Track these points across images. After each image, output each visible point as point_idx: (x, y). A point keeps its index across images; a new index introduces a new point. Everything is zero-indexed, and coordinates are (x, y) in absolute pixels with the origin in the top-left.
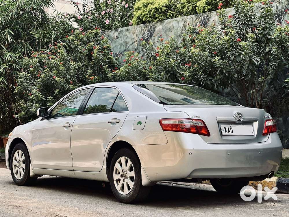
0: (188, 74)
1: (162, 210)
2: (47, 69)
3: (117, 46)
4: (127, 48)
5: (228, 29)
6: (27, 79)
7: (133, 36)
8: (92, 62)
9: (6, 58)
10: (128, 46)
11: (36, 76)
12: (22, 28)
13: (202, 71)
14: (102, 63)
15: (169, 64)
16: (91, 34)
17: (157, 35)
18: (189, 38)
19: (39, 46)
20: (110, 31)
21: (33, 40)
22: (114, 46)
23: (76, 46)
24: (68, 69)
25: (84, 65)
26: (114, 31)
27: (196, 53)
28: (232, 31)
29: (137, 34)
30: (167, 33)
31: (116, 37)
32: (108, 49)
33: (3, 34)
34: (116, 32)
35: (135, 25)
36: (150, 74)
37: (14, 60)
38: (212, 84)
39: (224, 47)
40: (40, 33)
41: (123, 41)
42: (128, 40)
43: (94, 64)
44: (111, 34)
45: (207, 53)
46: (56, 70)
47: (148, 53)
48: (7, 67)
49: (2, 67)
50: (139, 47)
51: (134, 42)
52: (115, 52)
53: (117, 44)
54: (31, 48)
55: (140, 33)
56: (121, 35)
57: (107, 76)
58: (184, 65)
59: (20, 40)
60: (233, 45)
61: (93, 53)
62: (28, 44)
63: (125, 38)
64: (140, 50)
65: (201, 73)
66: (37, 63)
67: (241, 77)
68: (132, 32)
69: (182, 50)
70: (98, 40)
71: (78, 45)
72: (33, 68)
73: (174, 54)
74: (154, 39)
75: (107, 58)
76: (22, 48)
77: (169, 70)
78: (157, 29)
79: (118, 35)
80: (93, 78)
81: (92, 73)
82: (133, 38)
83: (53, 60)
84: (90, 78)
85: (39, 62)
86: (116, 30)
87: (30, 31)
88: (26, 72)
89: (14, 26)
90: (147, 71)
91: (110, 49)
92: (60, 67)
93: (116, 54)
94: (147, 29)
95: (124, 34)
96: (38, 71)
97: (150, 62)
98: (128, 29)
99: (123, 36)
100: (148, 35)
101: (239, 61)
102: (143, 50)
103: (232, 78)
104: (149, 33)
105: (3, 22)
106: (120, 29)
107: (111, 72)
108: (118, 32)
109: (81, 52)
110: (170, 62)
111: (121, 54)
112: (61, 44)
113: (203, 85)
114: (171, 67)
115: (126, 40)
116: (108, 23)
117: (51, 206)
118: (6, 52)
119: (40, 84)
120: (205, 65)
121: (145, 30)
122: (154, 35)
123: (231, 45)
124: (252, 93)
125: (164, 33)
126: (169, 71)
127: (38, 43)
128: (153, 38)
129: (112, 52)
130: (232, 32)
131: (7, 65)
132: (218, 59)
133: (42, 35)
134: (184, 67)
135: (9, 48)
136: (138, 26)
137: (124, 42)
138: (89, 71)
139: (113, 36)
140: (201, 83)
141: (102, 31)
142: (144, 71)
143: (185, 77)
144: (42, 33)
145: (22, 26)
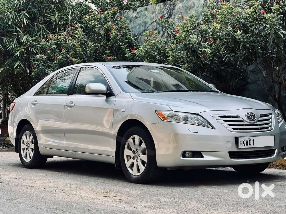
0: (209, 51)
1: (183, 188)
2: (64, 51)
3: (136, 27)
4: (146, 28)
5: (252, 1)
6: (44, 62)
7: (152, 16)
8: (110, 42)
9: (22, 41)
10: (147, 26)
11: (53, 58)
12: (38, 11)
13: (224, 47)
14: (120, 42)
15: (189, 40)
16: (109, 14)
17: (176, 14)
18: (211, 13)
19: (56, 28)
20: (128, 11)
21: (50, 23)
22: (133, 26)
23: (93, 26)
24: (85, 50)
25: (101, 46)
26: (132, 11)
27: (218, 28)
28: (255, 3)
29: (157, 13)
30: (188, 11)
31: (135, 17)
32: (126, 29)
33: (19, 17)
34: (135, 12)
35: (154, 4)
36: (170, 52)
37: (30, 43)
38: (235, 60)
39: (247, 21)
40: (57, 15)
41: (141, 21)
42: (147, 20)
43: (112, 45)
44: (129, 15)
45: (229, 28)
46: (73, 52)
47: (167, 31)
48: (23, 50)
49: (19, 51)
50: (159, 26)
51: (154, 22)
52: (134, 33)
53: (136, 25)
54: (47, 31)
55: (159, 12)
56: (140, 15)
57: (126, 56)
58: (205, 42)
59: (36, 23)
60: (256, 18)
61: (111, 33)
62: (44, 27)
63: (144, 18)
64: (160, 30)
65: (223, 49)
66: (54, 45)
67: (266, 54)
68: (151, 11)
69: (204, 27)
70: (116, 20)
71: (95, 26)
72: (49, 50)
73: (195, 31)
74: (174, 18)
75: (125, 38)
76: (39, 31)
77: (189, 46)
78: (177, 7)
79: (136, 15)
80: (111, 58)
81: (110, 53)
82: (153, 17)
83: (70, 41)
84: (108, 59)
85: (56, 44)
86: (135, 10)
87: (47, 13)
88: (42, 55)
89: (30, 9)
90: (167, 50)
91: (129, 29)
92: (77, 48)
93: (135, 35)
94: (167, 7)
95: (143, 13)
96: (55, 53)
97: (170, 40)
98: (146, 8)
99: (142, 16)
100: (168, 14)
101: (264, 35)
102: (163, 30)
103: (256, 53)
104: (168, 12)
105: (18, 4)
106: (138, 9)
107: (129, 52)
108: (137, 12)
109: (98, 32)
110: (190, 39)
111: (140, 34)
112: (78, 25)
113: (226, 61)
114: (192, 44)
115: (145, 20)
116: (126, 3)
117: (68, 186)
118: (22, 35)
119: (57, 66)
120: (228, 40)
121: (164, 8)
122: (174, 14)
123: (255, 18)
124: (278, 69)
125: (184, 12)
126: (190, 48)
127: (55, 26)
128: (173, 16)
129: (130, 31)
130: (255, 5)
131: (23, 48)
132: (241, 32)
133: (59, 17)
134: (206, 44)
135: (25, 31)
136: (158, 5)
137: (143, 22)
138: (107, 52)
139: (131, 16)
140: (224, 60)
141: (120, 11)
142: (163, 49)
143: (206, 54)
144: (58, 15)
145: (39, 9)
